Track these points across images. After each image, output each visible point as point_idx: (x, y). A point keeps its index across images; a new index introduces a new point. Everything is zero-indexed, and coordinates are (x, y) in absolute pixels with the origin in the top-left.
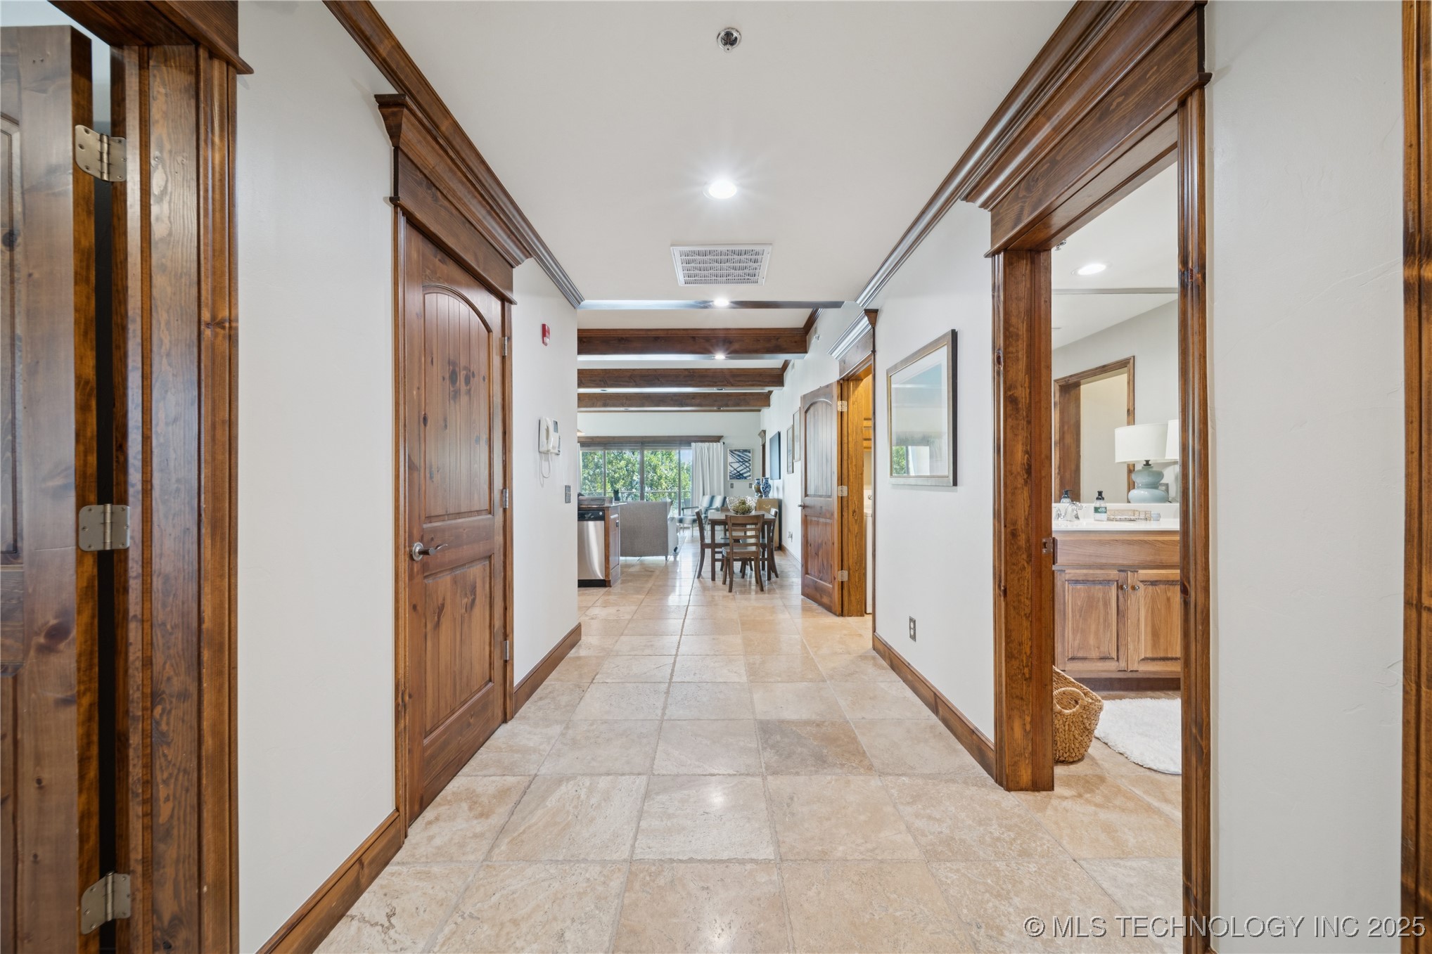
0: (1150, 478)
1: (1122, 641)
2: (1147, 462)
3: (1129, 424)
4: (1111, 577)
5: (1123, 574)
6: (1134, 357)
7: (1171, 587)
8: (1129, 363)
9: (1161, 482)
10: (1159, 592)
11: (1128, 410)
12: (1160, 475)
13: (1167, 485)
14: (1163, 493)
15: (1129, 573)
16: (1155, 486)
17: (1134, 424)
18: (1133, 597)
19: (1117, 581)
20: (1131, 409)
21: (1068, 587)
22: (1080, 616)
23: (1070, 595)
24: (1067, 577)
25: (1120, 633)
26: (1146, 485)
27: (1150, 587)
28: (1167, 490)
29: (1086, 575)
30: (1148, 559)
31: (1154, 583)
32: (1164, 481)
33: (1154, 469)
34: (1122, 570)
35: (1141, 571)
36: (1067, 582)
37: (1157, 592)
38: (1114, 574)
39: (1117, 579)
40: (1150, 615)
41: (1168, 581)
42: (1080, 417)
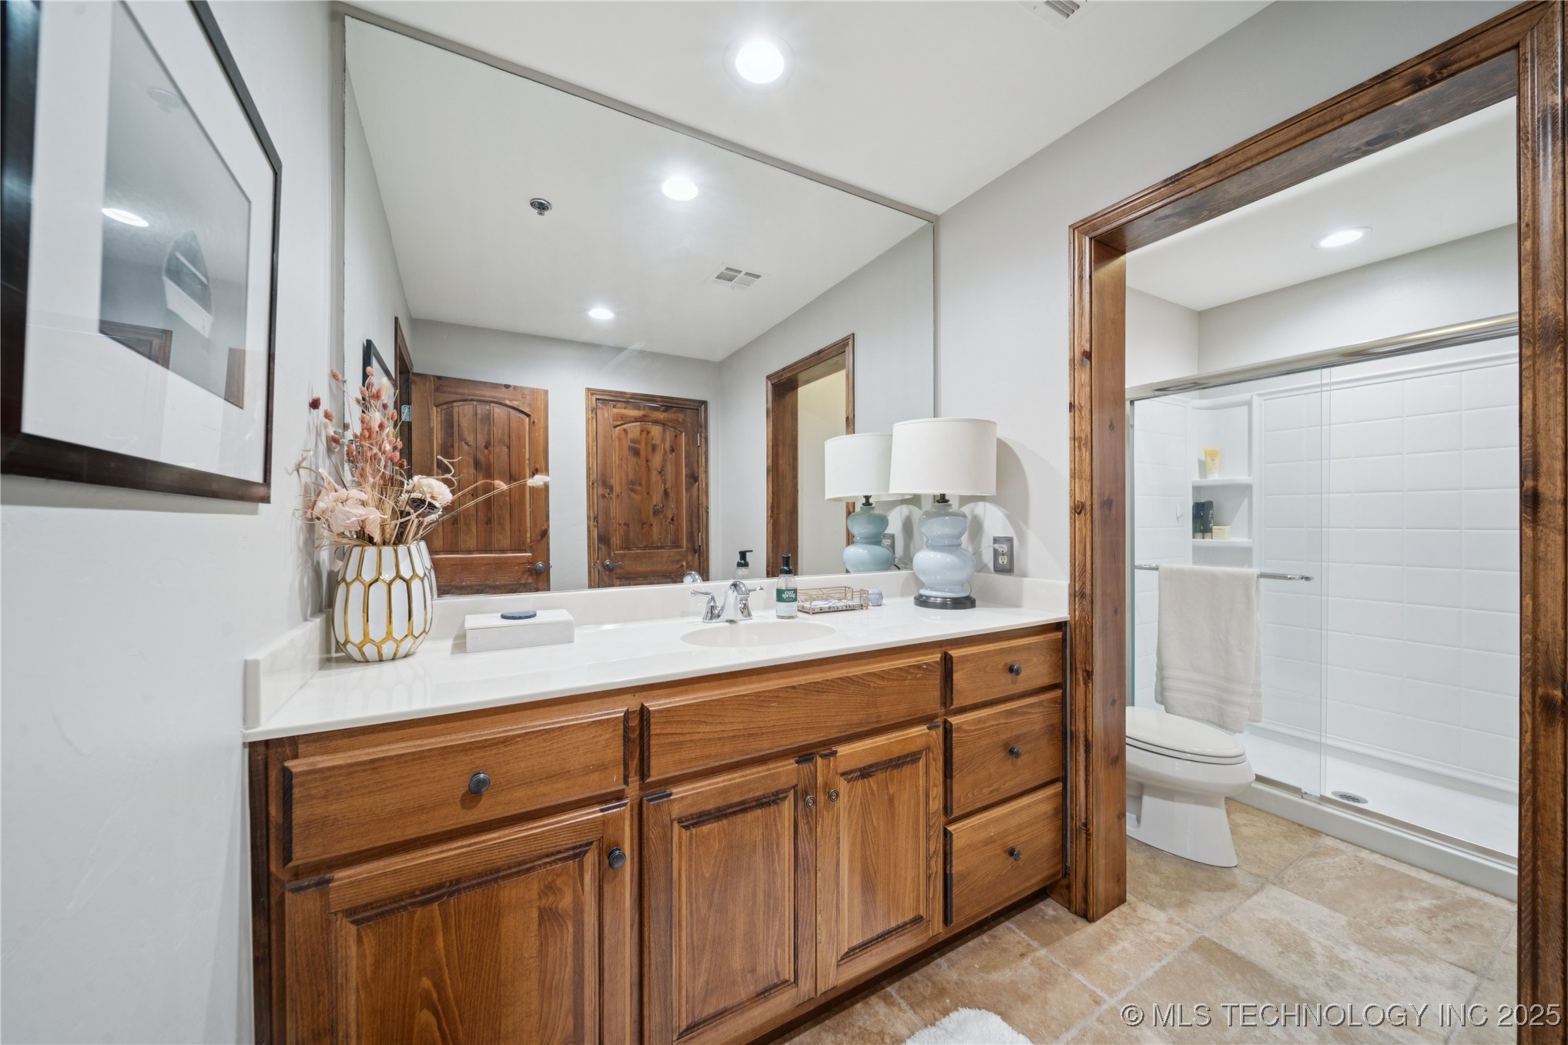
0: (871, 527)
1: (805, 932)
2: (867, 498)
3: (848, 433)
4: (783, 782)
5: (806, 767)
6: (853, 334)
7: (896, 772)
8: (847, 344)
9: (886, 532)
10: (875, 789)
11: (847, 419)
12: (883, 521)
13: (892, 537)
14: (885, 550)
15: (819, 760)
16: (875, 540)
17: (854, 433)
18: (827, 817)
19: (794, 787)
20: (851, 416)
21: (680, 836)
22: (710, 907)
23: (684, 859)
24: (676, 811)
25: (801, 914)
26: (866, 538)
27: (859, 783)
28: (892, 546)
29: (724, 791)
30: (856, 718)
31: (865, 773)
32: (889, 531)
33: (877, 511)
34: (804, 755)
35: (843, 750)
36: (676, 826)
37: (872, 791)
38: (787, 771)
39: (795, 782)
40: (858, 847)
41: (891, 760)
42: (797, 435)
